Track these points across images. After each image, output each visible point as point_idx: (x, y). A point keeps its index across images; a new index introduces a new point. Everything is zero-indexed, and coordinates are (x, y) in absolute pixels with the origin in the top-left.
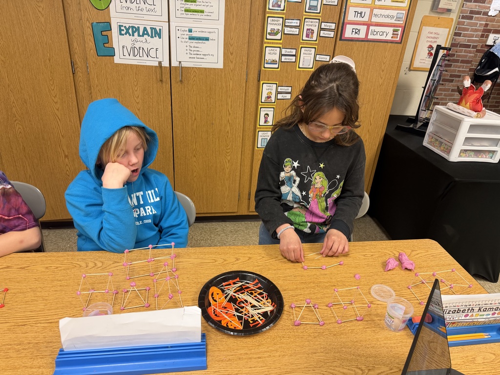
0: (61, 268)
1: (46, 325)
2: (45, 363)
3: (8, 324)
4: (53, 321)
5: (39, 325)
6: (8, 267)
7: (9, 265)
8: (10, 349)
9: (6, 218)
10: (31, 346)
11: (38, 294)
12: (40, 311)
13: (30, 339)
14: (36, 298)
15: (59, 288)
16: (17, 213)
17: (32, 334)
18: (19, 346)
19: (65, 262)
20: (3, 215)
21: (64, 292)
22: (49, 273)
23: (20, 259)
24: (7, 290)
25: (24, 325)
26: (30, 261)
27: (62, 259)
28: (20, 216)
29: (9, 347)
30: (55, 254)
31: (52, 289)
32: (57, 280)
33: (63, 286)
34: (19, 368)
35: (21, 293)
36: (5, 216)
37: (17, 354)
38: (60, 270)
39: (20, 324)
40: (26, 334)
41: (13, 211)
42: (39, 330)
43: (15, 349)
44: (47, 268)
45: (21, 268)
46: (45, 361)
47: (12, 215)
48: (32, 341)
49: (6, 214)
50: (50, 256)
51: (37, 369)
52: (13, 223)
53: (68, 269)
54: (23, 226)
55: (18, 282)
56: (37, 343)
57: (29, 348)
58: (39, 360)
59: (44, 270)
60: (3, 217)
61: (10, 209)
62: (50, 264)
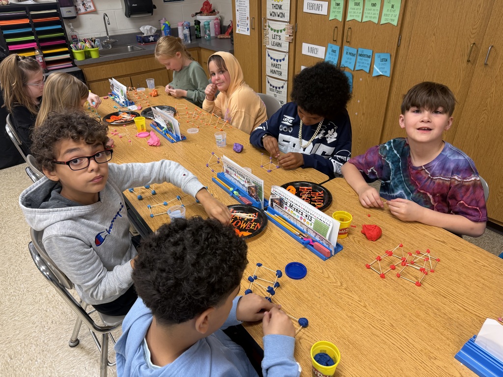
0: (487, 268)
1: (462, 309)
2: (453, 339)
3: (433, 288)
4: (468, 310)
5: (456, 305)
6: (444, 242)
7: (445, 241)
8: (430, 308)
9: (466, 205)
10: (446, 317)
11: (462, 279)
12: (459, 294)
13: (446, 311)
14: (459, 281)
15: (481, 285)
16: (476, 205)
17: (449, 309)
18: (436, 311)
19: (493, 265)
20: (465, 202)
21: (484, 292)
22: (475, 266)
23: (455, 240)
24: (439, 260)
25: (445, 297)
26: (463, 247)
27: (491, 260)
28: (478, 208)
29: (430, 306)
30: (486, 253)
31: (475, 282)
32: (481, 277)
33: (486, 285)
34: (433, 327)
35: (448, 269)
36: (466, 204)
37: (434, 316)
38: (487, 270)
39: (442, 294)
40: (444, 305)
41: (474, 202)
42: (455, 309)
43: (433, 310)
44: (475, 261)
45: (453, 249)
46: (453, 338)
47: (472, 204)
48: (448, 315)
49: (468, 202)
50: (481, 252)
51: (446, 339)
52: (470, 212)
53: (494, 273)
54: (477, 218)
55: (448, 259)
56: (451, 318)
57: (444, 318)
58: (449, 333)
59: (472, 261)
60: (465, 204)
61: (472, 200)
62: (479, 259)
